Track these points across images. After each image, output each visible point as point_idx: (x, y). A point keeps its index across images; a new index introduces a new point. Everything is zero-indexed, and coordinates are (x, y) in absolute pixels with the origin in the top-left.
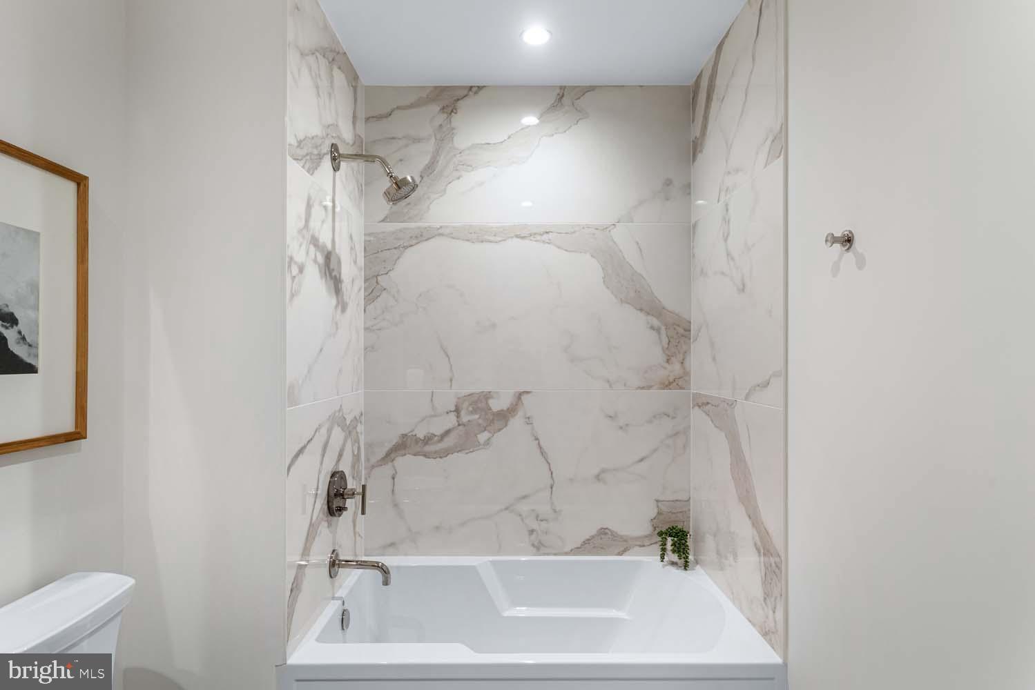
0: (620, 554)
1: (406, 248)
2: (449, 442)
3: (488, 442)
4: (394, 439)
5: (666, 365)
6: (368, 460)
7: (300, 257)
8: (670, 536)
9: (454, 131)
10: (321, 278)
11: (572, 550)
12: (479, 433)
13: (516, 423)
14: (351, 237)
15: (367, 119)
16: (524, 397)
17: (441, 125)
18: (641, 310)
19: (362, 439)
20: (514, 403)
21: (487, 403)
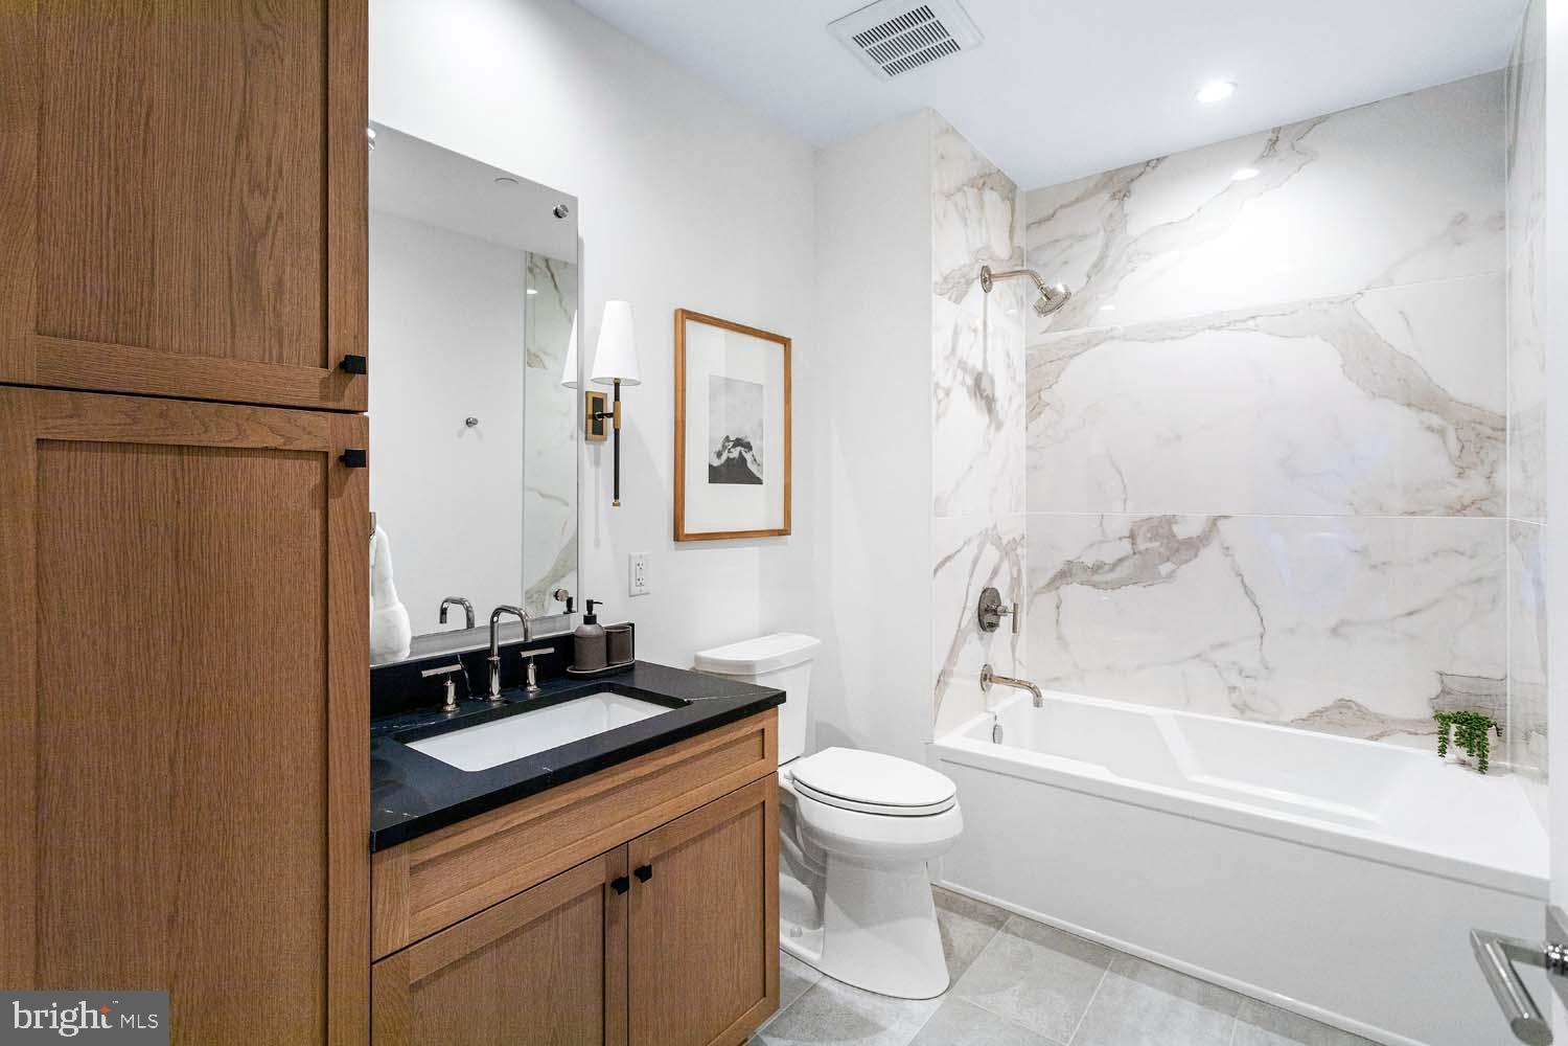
0: (1371, 738)
1: (1071, 357)
2: (1122, 572)
3: (1171, 575)
4: (1058, 565)
5: (1457, 481)
6: (1030, 586)
7: (945, 381)
8: (1455, 722)
9: (1128, 218)
10: (971, 398)
11: (1292, 721)
12: (1161, 564)
13: (1210, 554)
14: (1008, 355)
15: (1028, 227)
16: (1219, 523)
17: (1111, 215)
18: (1409, 405)
19: (1024, 564)
20: (1207, 529)
21: (1170, 529)
